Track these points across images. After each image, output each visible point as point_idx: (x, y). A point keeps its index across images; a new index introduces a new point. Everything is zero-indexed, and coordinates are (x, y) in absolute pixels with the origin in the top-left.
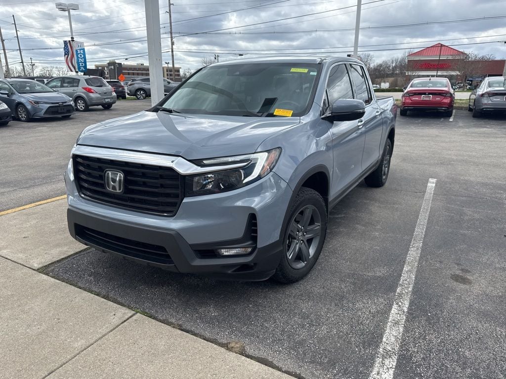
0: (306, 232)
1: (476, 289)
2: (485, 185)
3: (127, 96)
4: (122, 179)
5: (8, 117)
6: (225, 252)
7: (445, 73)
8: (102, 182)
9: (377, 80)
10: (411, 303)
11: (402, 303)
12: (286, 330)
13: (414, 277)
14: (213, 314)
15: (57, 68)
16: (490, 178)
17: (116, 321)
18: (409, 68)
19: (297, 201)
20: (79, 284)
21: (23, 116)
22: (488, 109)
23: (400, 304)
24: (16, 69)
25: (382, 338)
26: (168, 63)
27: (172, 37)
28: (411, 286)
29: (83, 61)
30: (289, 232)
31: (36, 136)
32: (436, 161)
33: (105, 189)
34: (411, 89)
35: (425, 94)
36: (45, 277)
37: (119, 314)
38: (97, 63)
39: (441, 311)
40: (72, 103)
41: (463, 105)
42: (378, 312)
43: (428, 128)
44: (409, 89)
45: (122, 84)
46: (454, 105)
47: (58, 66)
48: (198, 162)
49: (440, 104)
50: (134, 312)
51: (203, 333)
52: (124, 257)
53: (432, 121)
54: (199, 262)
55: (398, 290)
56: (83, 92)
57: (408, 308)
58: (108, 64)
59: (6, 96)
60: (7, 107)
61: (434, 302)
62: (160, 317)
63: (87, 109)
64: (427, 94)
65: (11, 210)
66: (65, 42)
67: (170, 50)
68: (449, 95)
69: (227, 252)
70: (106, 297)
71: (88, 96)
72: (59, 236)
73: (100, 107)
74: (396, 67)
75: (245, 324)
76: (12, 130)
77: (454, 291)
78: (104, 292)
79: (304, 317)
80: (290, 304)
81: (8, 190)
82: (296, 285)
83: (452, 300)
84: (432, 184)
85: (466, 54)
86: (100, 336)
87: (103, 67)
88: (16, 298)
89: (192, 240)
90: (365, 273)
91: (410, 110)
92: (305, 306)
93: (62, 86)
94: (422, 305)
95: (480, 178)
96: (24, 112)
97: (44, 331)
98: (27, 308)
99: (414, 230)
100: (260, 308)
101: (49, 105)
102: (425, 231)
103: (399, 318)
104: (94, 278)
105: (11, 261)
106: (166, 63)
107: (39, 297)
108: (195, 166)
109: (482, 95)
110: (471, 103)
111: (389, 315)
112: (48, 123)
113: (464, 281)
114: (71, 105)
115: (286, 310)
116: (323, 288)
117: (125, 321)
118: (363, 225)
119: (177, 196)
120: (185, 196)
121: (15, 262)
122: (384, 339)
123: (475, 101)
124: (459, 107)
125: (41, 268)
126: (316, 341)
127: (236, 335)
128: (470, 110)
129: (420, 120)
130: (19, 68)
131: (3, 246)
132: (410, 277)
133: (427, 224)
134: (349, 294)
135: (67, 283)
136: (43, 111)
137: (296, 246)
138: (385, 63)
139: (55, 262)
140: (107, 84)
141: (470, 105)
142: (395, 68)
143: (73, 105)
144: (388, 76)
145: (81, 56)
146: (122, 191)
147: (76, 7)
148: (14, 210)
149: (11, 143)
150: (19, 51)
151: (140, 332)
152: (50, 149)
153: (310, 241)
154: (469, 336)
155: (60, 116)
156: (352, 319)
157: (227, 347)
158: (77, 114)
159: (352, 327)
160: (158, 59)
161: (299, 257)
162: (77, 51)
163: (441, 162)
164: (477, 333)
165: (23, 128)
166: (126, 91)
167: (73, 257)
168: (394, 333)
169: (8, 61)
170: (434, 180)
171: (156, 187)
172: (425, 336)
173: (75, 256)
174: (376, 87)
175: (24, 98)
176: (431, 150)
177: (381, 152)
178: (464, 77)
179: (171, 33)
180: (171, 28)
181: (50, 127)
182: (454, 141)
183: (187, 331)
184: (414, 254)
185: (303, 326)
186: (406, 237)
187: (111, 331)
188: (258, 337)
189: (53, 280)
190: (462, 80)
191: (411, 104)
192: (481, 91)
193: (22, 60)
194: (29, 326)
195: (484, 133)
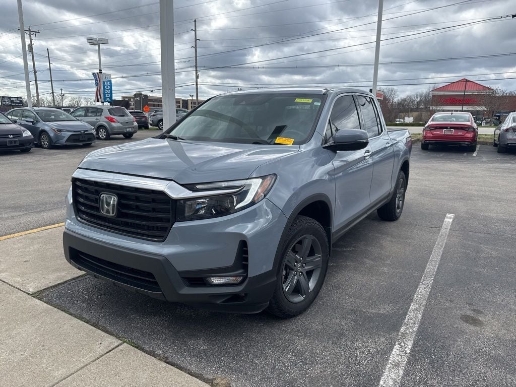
0: (305, 264)
1: (488, 331)
2: (506, 221)
3: (150, 126)
4: (116, 202)
5: (30, 143)
6: (215, 281)
7: (471, 108)
8: (97, 205)
9: (401, 114)
10: (414, 345)
11: (405, 343)
12: (277, 367)
13: (420, 316)
14: (202, 348)
15: (85, 98)
16: (512, 215)
17: (101, 350)
18: (434, 103)
19: (295, 230)
20: (71, 311)
21: (45, 143)
22: (514, 145)
23: (403, 344)
24: (46, 99)
25: (379, 381)
26: (193, 96)
27: (196, 70)
28: (417, 325)
29: (109, 92)
30: (285, 262)
31: (54, 163)
32: (455, 196)
33: (99, 212)
34: (432, 123)
35: (446, 128)
36: (38, 302)
37: (105, 343)
38: (124, 95)
39: (447, 353)
40: (94, 132)
41: (487, 140)
42: (378, 352)
43: (449, 163)
44: (430, 123)
45: (146, 114)
46: (478, 140)
47: (87, 97)
48: (191, 187)
49: (463, 138)
50: (121, 342)
51: (189, 367)
52: (114, 283)
53: (454, 155)
54: (187, 291)
55: (402, 329)
56: (105, 122)
57: (411, 349)
58: (135, 95)
59: (31, 124)
60: (31, 134)
61: (440, 344)
62: (147, 348)
63: (108, 138)
64: (449, 128)
65: (16, 234)
66: (94, 74)
67: (195, 83)
68: (472, 130)
69: (218, 280)
70: (95, 325)
71: (110, 125)
72: (59, 261)
73: (122, 136)
74: (420, 101)
75: (234, 360)
76: (34, 156)
77: (463, 332)
78: (94, 320)
79: (298, 354)
80: (285, 340)
81: (19, 214)
82: (294, 320)
83: (460, 343)
84: (449, 219)
85: (492, 89)
86: (82, 365)
87: (130, 99)
88: (5, 322)
89: (181, 267)
90: (368, 310)
91: (431, 144)
92: (300, 343)
93: (86, 115)
94: (427, 346)
95: (501, 215)
96: (47, 139)
97: (26, 358)
98: (14, 333)
99: (426, 266)
100: (252, 343)
101: (71, 133)
102: (438, 268)
103: (400, 360)
104: (87, 304)
105: (8, 284)
106: (191, 96)
107: (28, 322)
108: (188, 191)
109: (507, 130)
110: (496, 139)
111: (389, 356)
112: (68, 150)
113: (474, 322)
114: (92, 134)
115: (279, 346)
116: (322, 324)
117: (110, 351)
118: (372, 260)
119: (168, 221)
120: (176, 221)
121: (12, 286)
122: (381, 383)
123: (499, 137)
124: (484, 142)
125: (36, 293)
126: (307, 380)
127: (223, 371)
128: (495, 145)
129: (442, 155)
130: (50, 98)
131: (3, 269)
132: (416, 316)
133: (440, 261)
134: (349, 331)
135: (59, 309)
136: (65, 139)
137: (294, 278)
138: (410, 97)
139: (51, 287)
140: (130, 114)
141: (495, 140)
142: (419, 103)
143: (95, 134)
144: (412, 110)
145: (107, 87)
146: (115, 216)
147: (105, 42)
148: (20, 234)
149: (30, 169)
150: (50, 83)
151: (123, 363)
152: (67, 175)
153: (309, 274)
154: (476, 383)
155: (81, 144)
156: (348, 358)
157: (212, 383)
158: (97, 142)
159: (348, 367)
160: (171, 89)
161: (297, 290)
162: (104, 82)
163: (462, 197)
164: (484, 379)
165: (45, 154)
166: (150, 121)
167: (70, 283)
168: (393, 376)
169: (39, 92)
170: (452, 216)
171: (148, 211)
172: (427, 381)
173: (71, 282)
174: (400, 121)
175: (47, 125)
176: (451, 184)
177: (394, 185)
178: (492, 112)
179: (196, 67)
180: (196, 62)
181: (70, 154)
182: (476, 176)
183: (173, 364)
184: (422, 291)
185: (295, 365)
186: (416, 274)
187: (95, 360)
188: (246, 374)
189: (45, 305)
190: (489, 116)
191: (432, 137)
192: (505, 126)
193: (53, 90)
194: (13, 351)
195: (509, 169)
